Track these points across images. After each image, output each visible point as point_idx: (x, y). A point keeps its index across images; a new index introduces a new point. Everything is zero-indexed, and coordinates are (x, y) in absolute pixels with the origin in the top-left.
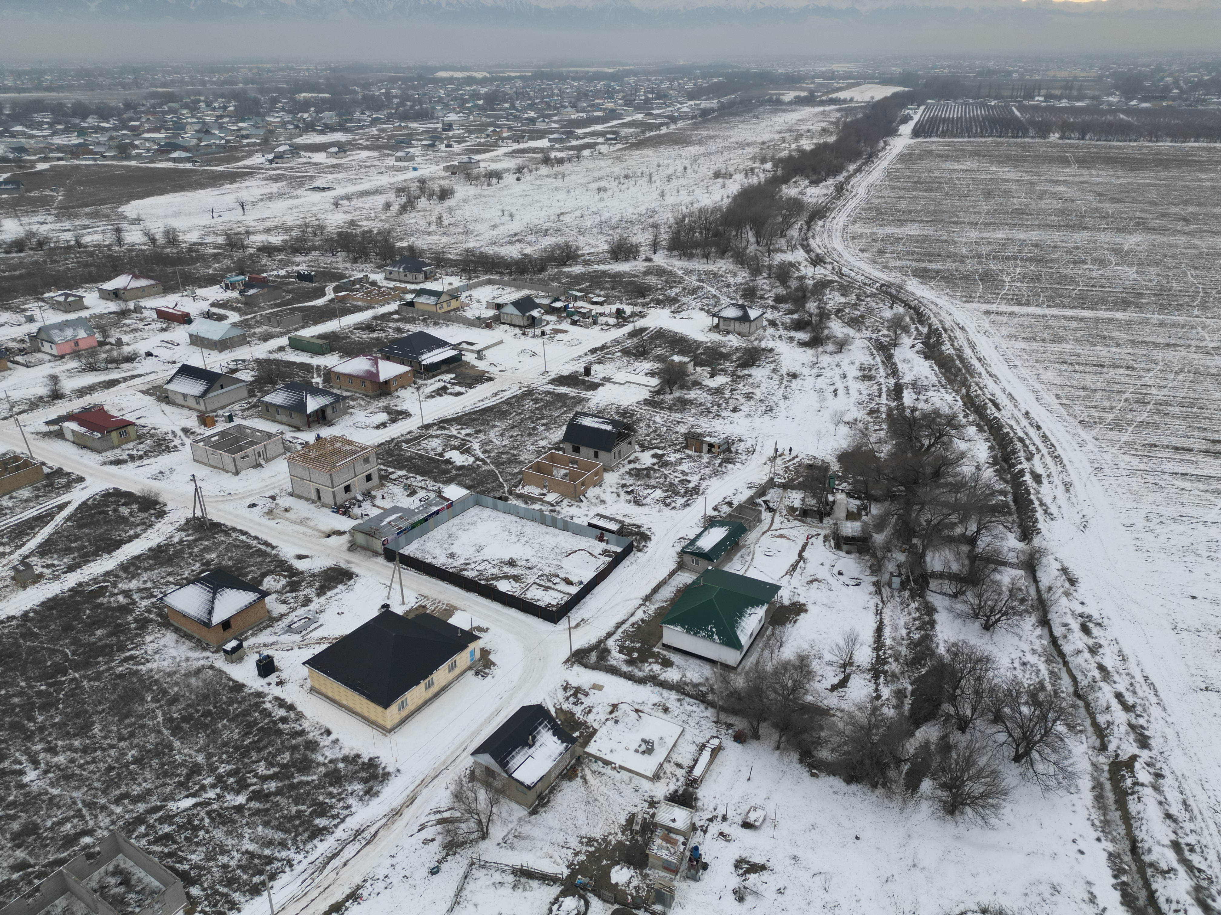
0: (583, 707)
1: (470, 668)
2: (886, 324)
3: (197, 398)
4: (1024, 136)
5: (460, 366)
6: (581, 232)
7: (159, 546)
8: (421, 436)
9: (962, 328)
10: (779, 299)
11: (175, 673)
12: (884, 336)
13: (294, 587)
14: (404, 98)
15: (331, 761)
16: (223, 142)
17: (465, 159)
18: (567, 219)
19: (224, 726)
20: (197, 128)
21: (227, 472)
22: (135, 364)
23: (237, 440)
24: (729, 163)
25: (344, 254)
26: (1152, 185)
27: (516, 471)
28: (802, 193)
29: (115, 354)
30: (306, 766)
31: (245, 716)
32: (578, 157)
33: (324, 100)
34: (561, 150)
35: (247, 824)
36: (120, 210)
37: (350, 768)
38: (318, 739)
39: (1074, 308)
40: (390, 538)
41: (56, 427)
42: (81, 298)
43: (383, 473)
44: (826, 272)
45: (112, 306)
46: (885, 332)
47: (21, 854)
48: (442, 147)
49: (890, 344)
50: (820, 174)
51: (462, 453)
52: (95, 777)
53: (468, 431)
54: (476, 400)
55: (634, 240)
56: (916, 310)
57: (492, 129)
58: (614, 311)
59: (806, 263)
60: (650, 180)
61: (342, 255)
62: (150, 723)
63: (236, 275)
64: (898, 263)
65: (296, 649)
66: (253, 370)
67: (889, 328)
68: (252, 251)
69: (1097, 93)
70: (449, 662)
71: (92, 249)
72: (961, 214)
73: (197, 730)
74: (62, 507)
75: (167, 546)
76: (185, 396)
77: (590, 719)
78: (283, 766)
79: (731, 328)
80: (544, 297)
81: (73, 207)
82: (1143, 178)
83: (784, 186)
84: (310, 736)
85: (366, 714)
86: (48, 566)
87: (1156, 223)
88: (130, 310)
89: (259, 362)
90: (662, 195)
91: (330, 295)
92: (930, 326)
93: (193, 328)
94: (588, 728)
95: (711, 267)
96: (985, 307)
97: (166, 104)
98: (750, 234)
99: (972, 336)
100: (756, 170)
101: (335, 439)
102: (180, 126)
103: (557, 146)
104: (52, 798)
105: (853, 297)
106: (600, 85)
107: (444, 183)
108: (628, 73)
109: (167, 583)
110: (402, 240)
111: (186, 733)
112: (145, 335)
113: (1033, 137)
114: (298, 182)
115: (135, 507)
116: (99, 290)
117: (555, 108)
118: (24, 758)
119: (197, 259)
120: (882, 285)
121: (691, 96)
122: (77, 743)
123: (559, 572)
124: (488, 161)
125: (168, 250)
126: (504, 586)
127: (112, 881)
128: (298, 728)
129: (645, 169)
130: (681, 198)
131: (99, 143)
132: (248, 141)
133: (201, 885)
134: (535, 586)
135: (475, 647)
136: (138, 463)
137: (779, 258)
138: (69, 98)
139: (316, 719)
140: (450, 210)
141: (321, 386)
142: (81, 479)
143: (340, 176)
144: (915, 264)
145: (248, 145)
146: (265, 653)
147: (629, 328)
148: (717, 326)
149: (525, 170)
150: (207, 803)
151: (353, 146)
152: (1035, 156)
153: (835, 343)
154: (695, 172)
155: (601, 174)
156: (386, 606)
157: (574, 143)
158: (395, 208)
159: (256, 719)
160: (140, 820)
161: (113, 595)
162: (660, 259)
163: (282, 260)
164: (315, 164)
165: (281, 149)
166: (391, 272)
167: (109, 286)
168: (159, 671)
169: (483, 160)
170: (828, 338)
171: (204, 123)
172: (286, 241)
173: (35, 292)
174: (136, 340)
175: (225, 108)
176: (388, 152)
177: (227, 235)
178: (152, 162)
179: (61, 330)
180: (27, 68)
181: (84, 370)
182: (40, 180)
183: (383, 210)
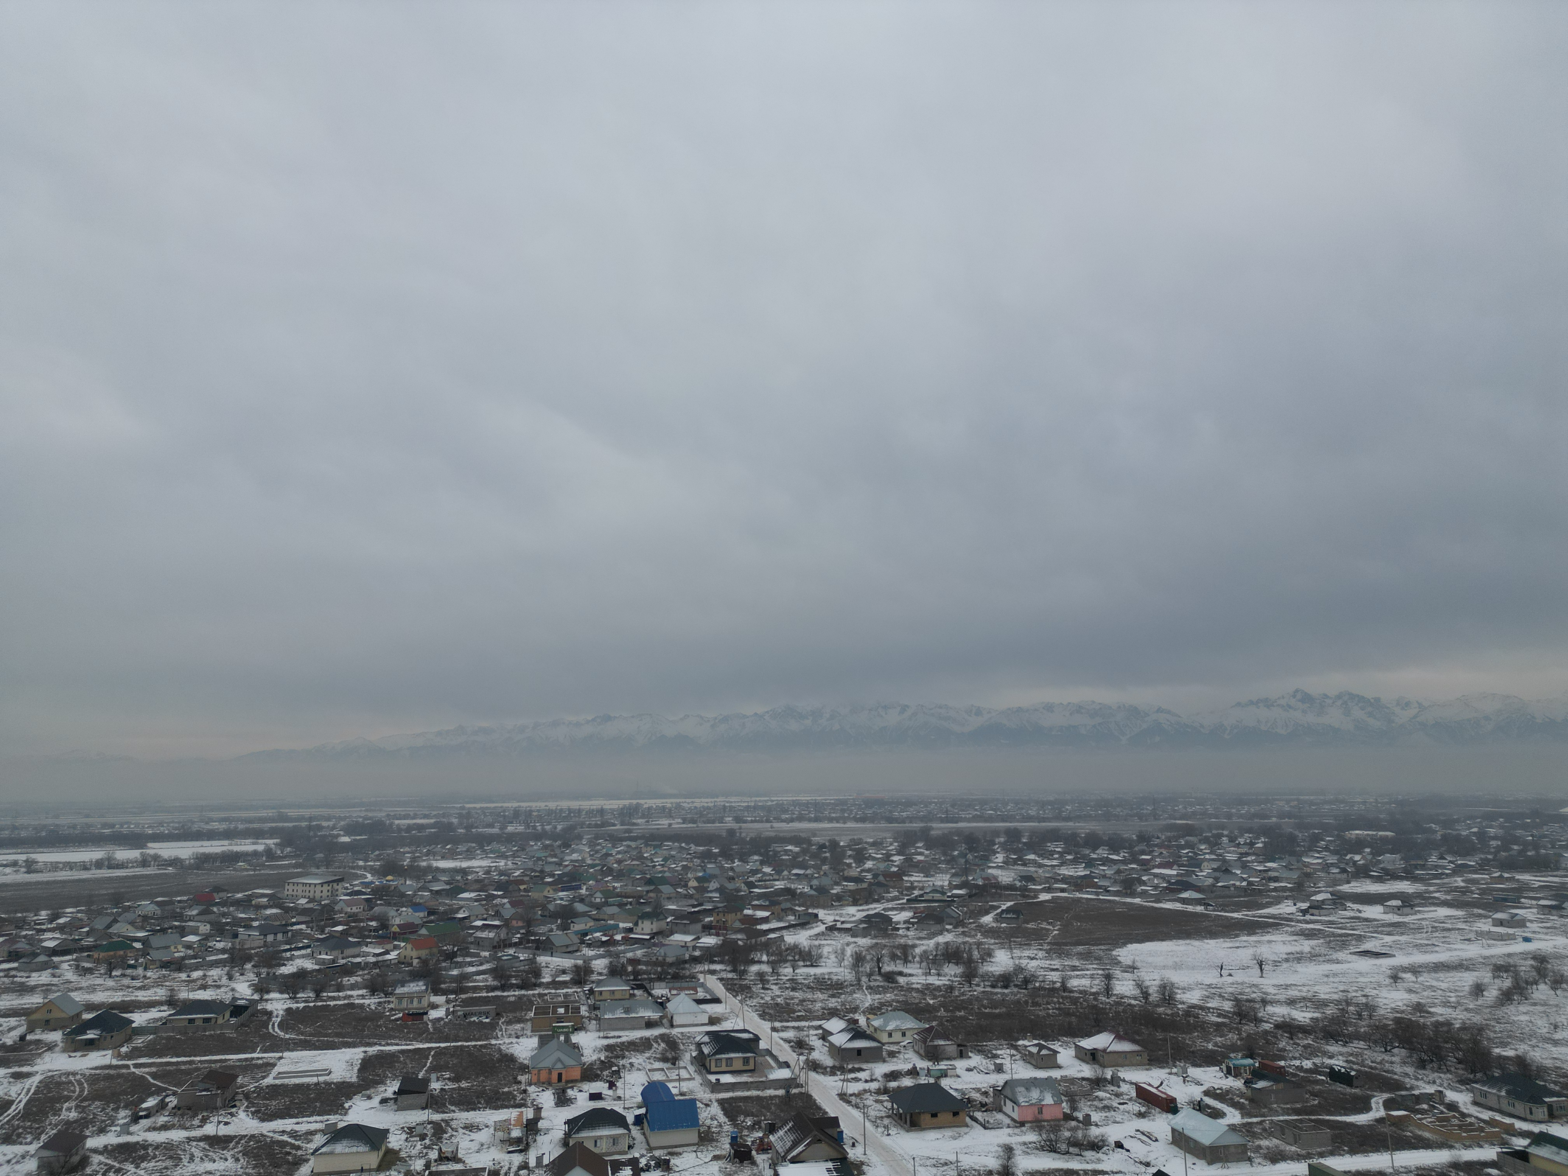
14: (1509, 840)
16: (1244, 884)
20: (1215, 866)
22: (1100, 1155)
25: (1404, 1052)
29: (1080, 1134)
33: (1384, 839)
36: (1114, 953)
42: (1056, 1052)
45: (1086, 1071)
61: (1400, 1053)
63: (1243, 1057)
68: (1267, 1026)
71: (1077, 995)
81: (1066, 944)
88: (1105, 1080)
91: (1377, 1111)
93: (1176, 1121)
97: (1183, 837)
102: (1195, 863)
110: (1504, 1045)
112: (1119, 1117)
114: (1341, 942)
116: (1077, 1047)
119: (1194, 1027)
125: (1161, 1010)
131: (1104, 876)
132: (1277, 885)
138: (1084, 828)
143: (1402, 938)
145: (1276, 889)
151: (1425, 900)
158: (1492, 994)
163: (1309, 1046)
164: (1367, 920)
165: (1319, 898)
166: (1485, 1095)
167: (1088, 1043)
171: (1224, 861)
172: (1317, 1019)
173: (1010, 1036)
174: (1107, 1122)
175: (1252, 844)
176: (1480, 911)
177: (1236, 1000)
178: (1158, 901)
179: (1028, 1089)
180: (1052, 799)
181: (1042, 1149)
182: (1040, 911)
183: (1471, 993)
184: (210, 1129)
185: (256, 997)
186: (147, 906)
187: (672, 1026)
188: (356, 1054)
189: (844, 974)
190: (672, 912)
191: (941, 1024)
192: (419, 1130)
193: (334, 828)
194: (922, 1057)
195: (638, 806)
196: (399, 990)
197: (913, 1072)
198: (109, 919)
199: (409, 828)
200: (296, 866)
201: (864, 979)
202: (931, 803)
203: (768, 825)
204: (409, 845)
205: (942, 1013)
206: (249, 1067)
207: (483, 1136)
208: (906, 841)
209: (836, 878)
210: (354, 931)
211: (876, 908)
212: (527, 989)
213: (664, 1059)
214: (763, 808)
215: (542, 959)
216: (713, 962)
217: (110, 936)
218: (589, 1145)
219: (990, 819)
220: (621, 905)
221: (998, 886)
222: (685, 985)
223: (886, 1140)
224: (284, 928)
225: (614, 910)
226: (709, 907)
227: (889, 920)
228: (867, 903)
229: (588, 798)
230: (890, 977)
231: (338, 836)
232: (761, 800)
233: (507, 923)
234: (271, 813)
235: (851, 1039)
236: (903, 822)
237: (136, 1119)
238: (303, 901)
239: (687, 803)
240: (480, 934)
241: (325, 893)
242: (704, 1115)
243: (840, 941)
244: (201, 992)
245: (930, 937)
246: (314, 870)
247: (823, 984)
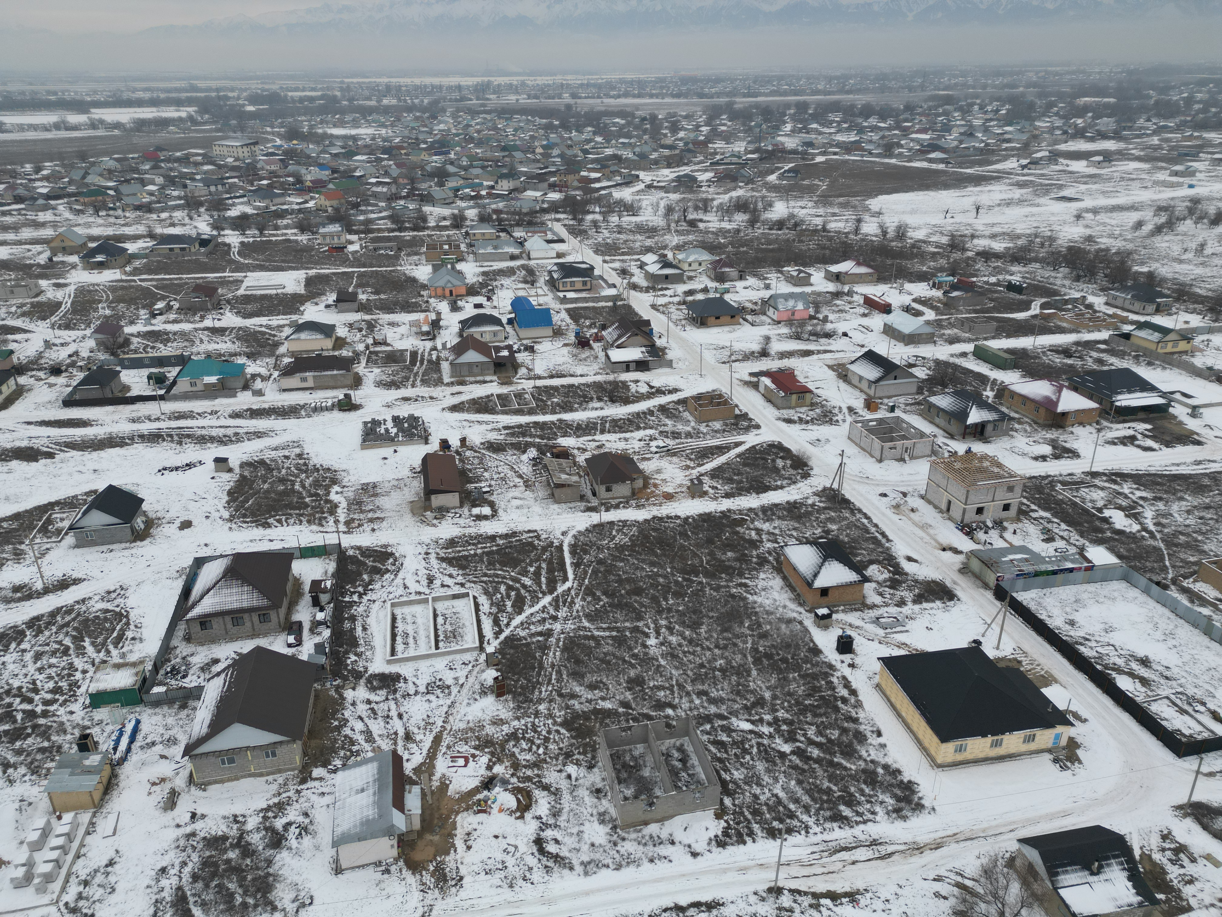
0: (1182, 871)
1: (1049, 751)
3: (871, 383)
5: (1165, 418)
7: (795, 502)
8: (1083, 483)
11: (772, 613)
13: (894, 584)
14: (1209, 103)
15: (872, 761)
16: (982, 145)
19: (794, 678)
20: (962, 130)
21: (872, 457)
22: (831, 341)
23: (892, 430)
25: (1067, 270)
27: (1192, 559)
29: (819, 328)
30: (850, 752)
31: (814, 679)
33: (1107, 106)
35: (784, 772)
36: (867, 202)
37: (888, 778)
38: (869, 734)
40: (1007, 576)
41: (755, 379)
42: (810, 275)
43: (1024, 508)
45: (831, 287)
47: (629, 696)
51: (1127, 516)
52: (691, 666)
53: (1144, 494)
54: (1169, 462)
61: (1064, 270)
62: (741, 645)
63: (947, 276)
65: (876, 642)
66: (929, 369)
68: (970, 254)
70: (1028, 732)
71: (832, 234)
73: (773, 669)
74: (738, 444)
75: (802, 504)
76: (861, 378)
77: (1188, 891)
78: (830, 741)
81: (830, 196)
84: (862, 728)
85: (921, 736)
86: (713, 488)
88: (843, 293)
89: (937, 362)
91: (1035, 309)
93: (890, 319)
94: (1182, 899)
97: (942, 106)
101: (985, 457)
102: (947, 128)
104: (659, 666)
109: (791, 536)
110: (1142, 264)
111: (764, 667)
112: (848, 316)
114: (1043, 190)
115: (789, 462)
116: (826, 271)
118: (652, 626)
119: (916, 256)
122: (687, 633)
123: (1207, 700)
125: (894, 244)
126: (1124, 683)
127: (676, 754)
128: (854, 714)
131: (871, 141)
132: (1008, 145)
133: (734, 800)
134: (1166, 701)
135: (1065, 732)
136: (804, 426)
138: (860, 100)
139: (872, 715)
141: (990, 401)
142: (758, 427)
143: (1095, 187)
145: (1006, 149)
146: (849, 632)
150: (759, 735)
151: (1123, 156)
156: (978, 642)
158: (1148, 228)
159: (821, 686)
160: (708, 719)
161: (749, 529)
163: (998, 267)
164: (1071, 172)
165: (1039, 155)
166: (1115, 298)
167: (835, 268)
168: (761, 606)
171: (971, 126)
172: (1009, 248)
173: (778, 264)
174: (839, 320)
175: (997, 111)
176: (1163, 164)
177: (953, 236)
178: (910, 161)
179: (786, 300)
180: (838, 74)
181: (791, 337)
182: (814, 171)
183: (1132, 228)
184: (208, 323)
185: (215, 233)
186: (108, 162)
187: (530, 259)
188: (301, 275)
189: (658, 221)
190: (525, 174)
191: (728, 257)
192: (356, 325)
193: (239, 98)
194: (712, 280)
195: (489, 83)
196: (322, 230)
197: (705, 290)
198: (82, 172)
199: (301, 100)
200: (217, 130)
201: (673, 225)
202: (736, 80)
203: (599, 101)
204: (305, 114)
205: (730, 248)
206: (224, 282)
207: (403, 329)
208: (713, 114)
209: (654, 146)
210: (277, 185)
211: (685, 170)
212: (418, 231)
213: (526, 282)
214: (594, 85)
215: (427, 209)
216: (558, 212)
217: (87, 185)
218: (478, 337)
219: (785, 93)
220: (483, 168)
221: (784, 151)
222: (537, 229)
223: (683, 334)
224: (221, 181)
225: (478, 171)
226: (553, 169)
227: (694, 179)
228: (678, 166)
229: (447, 75)
230: (693, 224)
231: (244, 105)
232: (594, 78)
233: (395, 181)
234: (183, 84)
235: (661, 268)
236: (712, 97)
237: (154, 316)
238: (230, 160)
239: (530, 81)
240: (375, 189)
241: (246, 154)
242: (556, 318)
243: (656, 196)
244: (172, 228)
245: (725, 193)
246: (232, 134)
247: (641, 229)
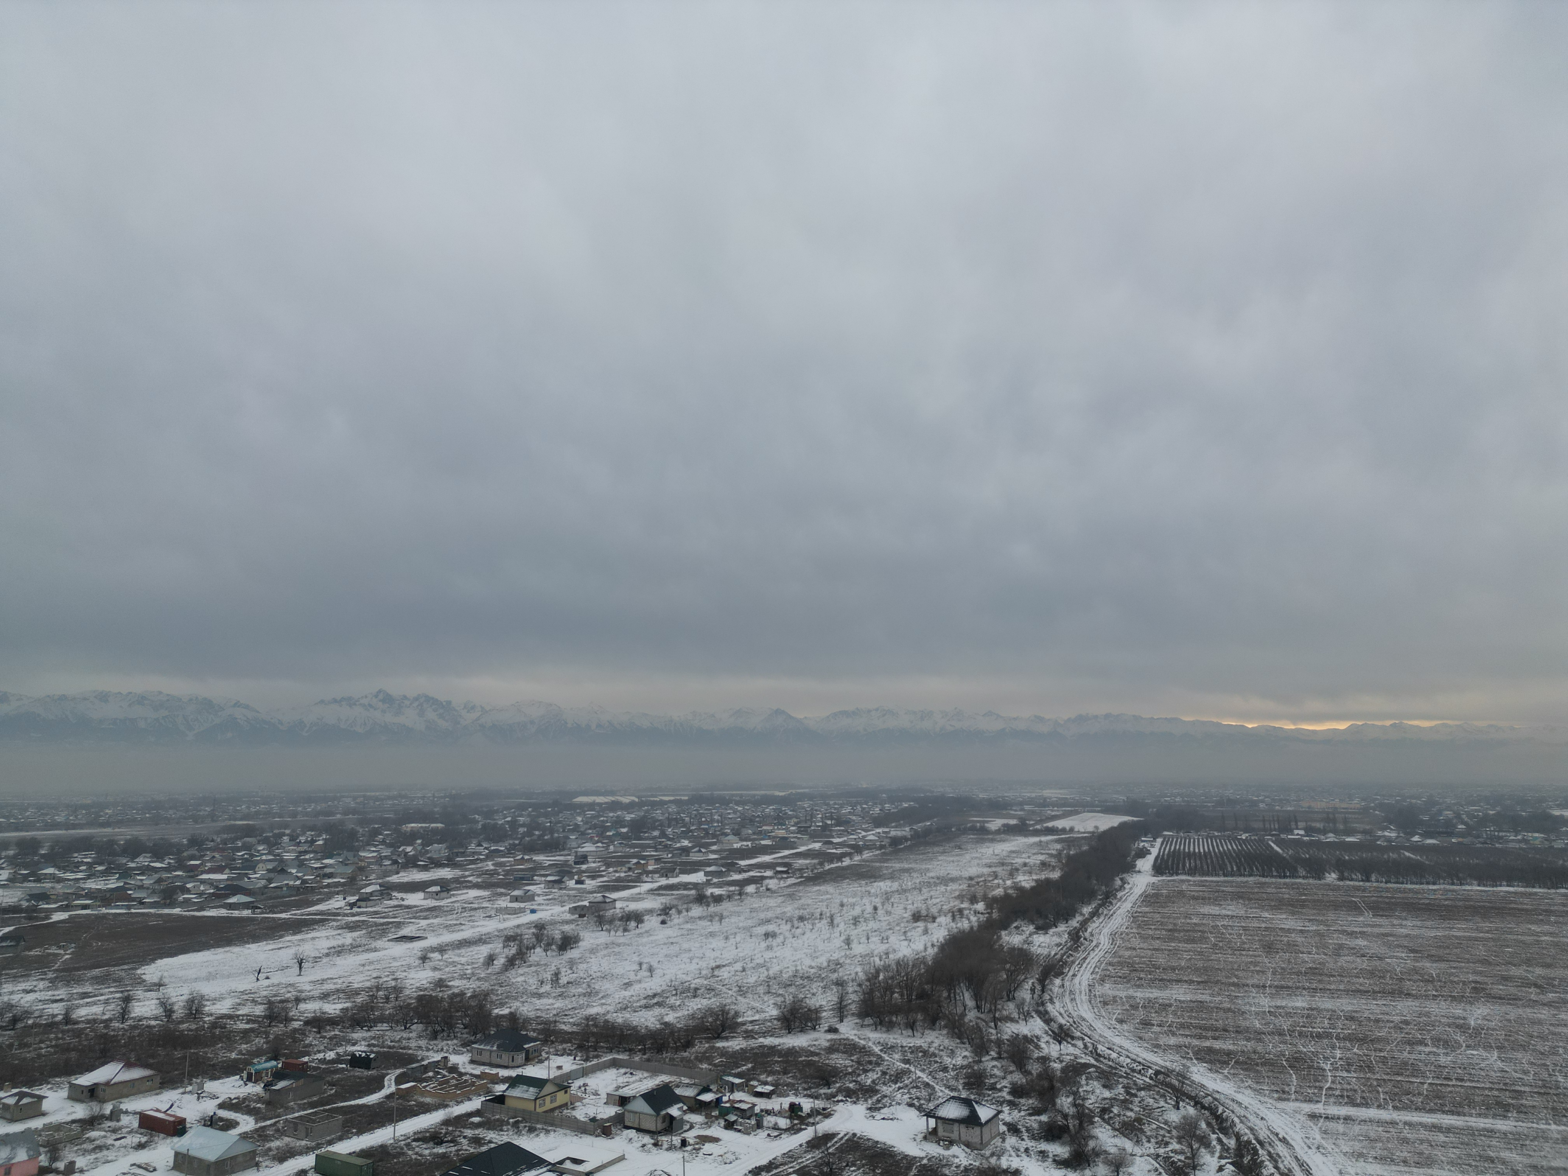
2: (1174, 1133)
4: (1293, 876)
6: (742, 991)
9: (1284, 1141)
10: (1018, 1091)
12: (1175, 1152)
14: (532, 827)
16: (298, 882)
17: (598, 897)
18: (724, 973)
20: (271, 866)
24: (929, 902)
25: (421, 1027)
26: (1476, 939)
28: (1026, 941)
32: (740, 894)
33: (435, 831)
34: (719, 885)
36: (139, 972)
39: (1431, 1111)
42: (41, 1098)
44: (1077, 1052)
45: (80, 1111)
46: (1175, 1145)
48: (571, 883)
49: (1187, 1166)
50: (1047, 917)
55: (813, 1002)
56: (1212, 1110)
57: (635, 861)
58: (786, 1106)
59: (1047, 1038)
60: (832, 923)
61: (417, 1028)
63: (266, 1061)
64: (1172, 1041)
67: (1180, 1140)
68: (296, 1024)
69: (1368, 827)
71: (81, 1026)
72: (1240, 974)
79: (955, 1136)
80: (688, 1085)
81: (78, 969)
82: (1460, 929)
83: (1003, 933)
87: (1499, 989)
88: (103, 1117)
90: (848, 942)
91: (389, 1087)
92: (1238, 1136)
93: (182, 1143)
95: (918, 1042)
96: (1307, 1108)
97: (241, 838)
98: (967, 995)
99: (1301, 1152)
100: (966, 912)
102: (250, 865)
103: (715, 880)
105: (1120, 1089)
106: (769, 810)
107: (567, 928)
108: (802, 797)
110: (502, 1005)
112: (112, 1155)
113: (1304, 877)
114: (379, 930)
116: (72, 1086)
117: (714, 836)
119: (220, 1039)
120: (1157, 1073)
121: (878, 822)
124: (627, 899)
125: (184, 1026)
129: (825, 910)
130: (872, 946)
131: (141, 887)
132: (330, 881)
137: (1010, 1029)
138: (124, 834)
140: (572, 963)
143: (436, 921)
144: (1195, 1042)
145: (329, 886)
147: (807, 1135)
148: (934, 1132)
149: (673, 911)
151: (461, 884)
152: (1314, 901)
153: (1108, 1163)
154: (888, 913)
155: (770, 914)
157: (736, 877)
158: (500, 962)
162: (848, 1030)
163: (335, 1037)
164: (408, 907)
165: (369, 890)
166: (480, 1052)
167: (85, 1080)
169: (621, 899)
170: (1097, 1153)
171: (281, 861)
172: (347, 1009)
174: (95, 1164)
175: (312, 842)
176: (502, 890)
177: (270, 1003)
178: (201, 909)
180: (88, 801)
182: (49, 934)
183: (484, 964)
